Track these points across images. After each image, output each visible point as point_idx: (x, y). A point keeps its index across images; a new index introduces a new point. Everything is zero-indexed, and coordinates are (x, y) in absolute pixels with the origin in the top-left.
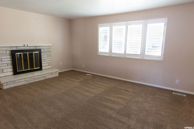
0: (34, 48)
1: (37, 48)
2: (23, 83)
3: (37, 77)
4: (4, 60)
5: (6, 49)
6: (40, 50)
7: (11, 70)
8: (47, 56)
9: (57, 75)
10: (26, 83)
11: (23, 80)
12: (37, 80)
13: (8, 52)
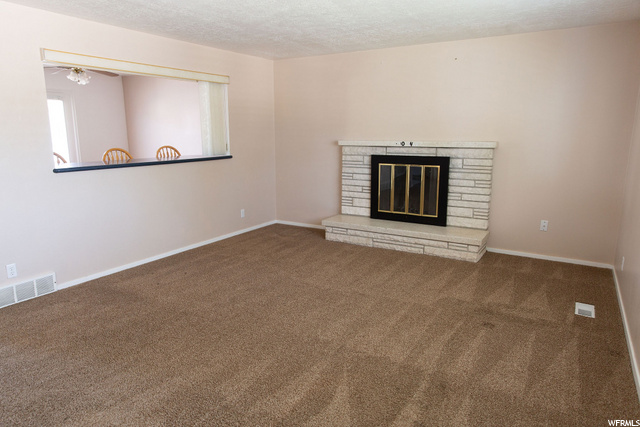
0: (431, 153)
2: (362, 241)
3: (399, 238)
4: (357, 176)
5: (364, 150)
7: (367, 203)
8: (472, 183)
9: (473, 256)
10: (370, 244)
11: (365, 234)
12: (399, 248)
13: (367, 160)
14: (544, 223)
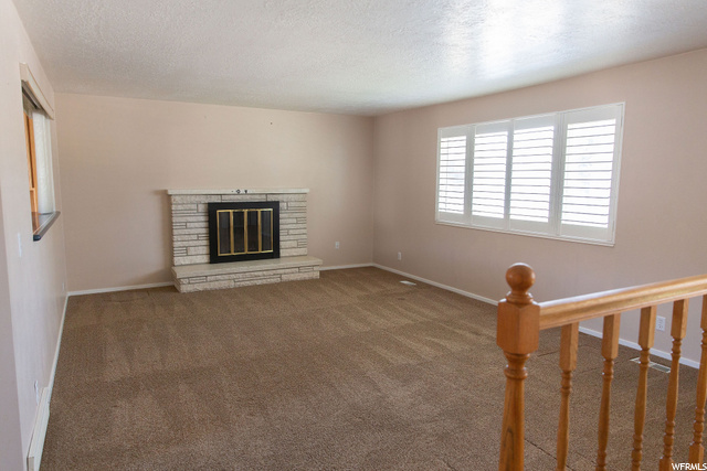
0: (262, 199)
1: (271, 198)
2: (224, 285)
3: (260, 273)
4: (192, 225)
5: (198, 199)
6: (275, 205)
7: (205, 250)
8: (295, 221)
9: (316, 275)
10: (232, 284)
11: (226, 277)
12: (259, 283)
13: (202, 208)
14: (337, 244)
